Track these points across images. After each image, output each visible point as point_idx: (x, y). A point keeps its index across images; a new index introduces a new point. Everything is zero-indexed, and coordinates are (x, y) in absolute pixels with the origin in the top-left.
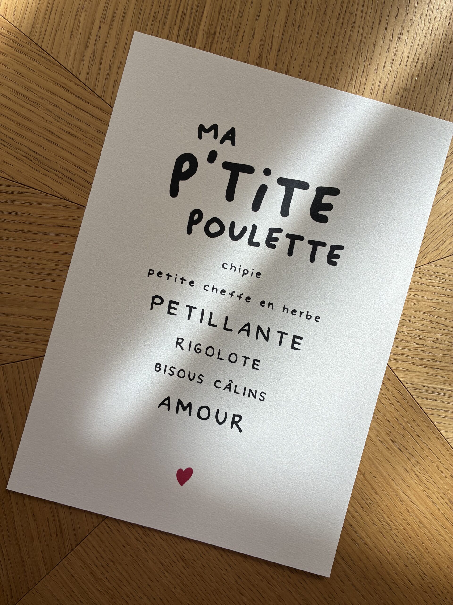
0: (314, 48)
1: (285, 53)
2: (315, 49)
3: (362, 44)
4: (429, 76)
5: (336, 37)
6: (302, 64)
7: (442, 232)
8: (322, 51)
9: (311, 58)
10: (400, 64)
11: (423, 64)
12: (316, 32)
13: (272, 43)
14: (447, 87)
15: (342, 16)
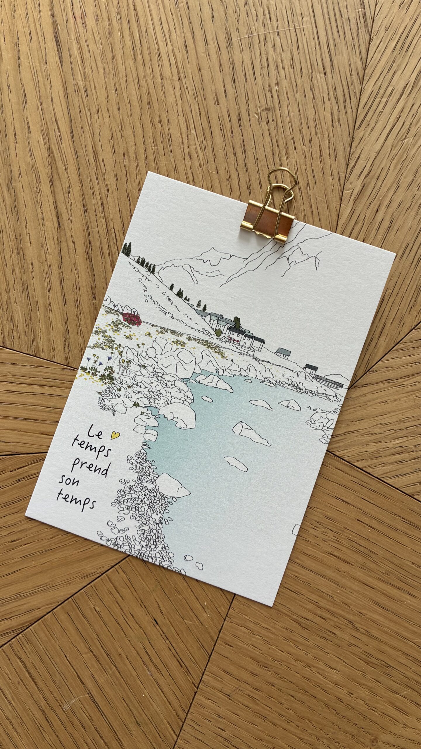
0: (119, 110)
1: (83, 134)
2: (121, 110)
3: (182, 76)
4: (293, 76)
5: (143, 82)
6: (112, 138)
7: (411, 278)
8: (131, 109)
9: (120, 125)
10: (246, 78)
11: (277, 65)
12: (113, 88)
13: (58, 128)
14: (323, 80)
15: (138, 51)
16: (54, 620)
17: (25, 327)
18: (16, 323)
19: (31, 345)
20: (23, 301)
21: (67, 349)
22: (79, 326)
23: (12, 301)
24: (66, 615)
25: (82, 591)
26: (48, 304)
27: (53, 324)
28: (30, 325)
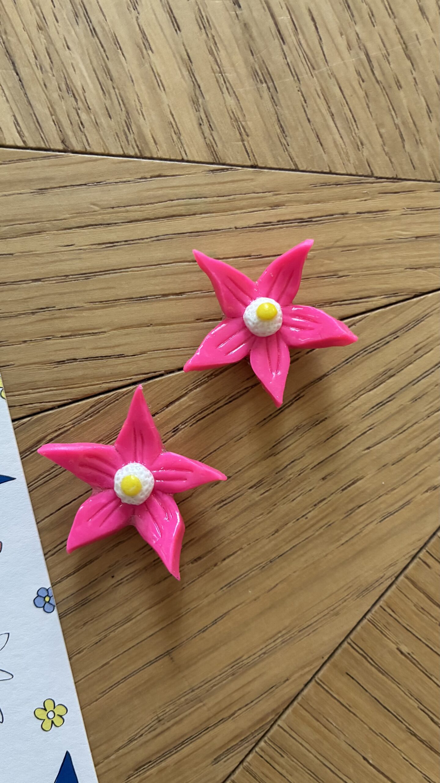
16: (324, 695)
17: (102, 97)
18: (81, 92)
19: (125, 134)
20: (84, 41)
21: (206, 127)
22: (221, 72)
23: (59, 44)
24: (346, 679)
25: (365, 621)
26: (140, 36)
27: (162, 78)
28: (112, 91)
